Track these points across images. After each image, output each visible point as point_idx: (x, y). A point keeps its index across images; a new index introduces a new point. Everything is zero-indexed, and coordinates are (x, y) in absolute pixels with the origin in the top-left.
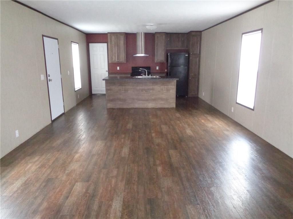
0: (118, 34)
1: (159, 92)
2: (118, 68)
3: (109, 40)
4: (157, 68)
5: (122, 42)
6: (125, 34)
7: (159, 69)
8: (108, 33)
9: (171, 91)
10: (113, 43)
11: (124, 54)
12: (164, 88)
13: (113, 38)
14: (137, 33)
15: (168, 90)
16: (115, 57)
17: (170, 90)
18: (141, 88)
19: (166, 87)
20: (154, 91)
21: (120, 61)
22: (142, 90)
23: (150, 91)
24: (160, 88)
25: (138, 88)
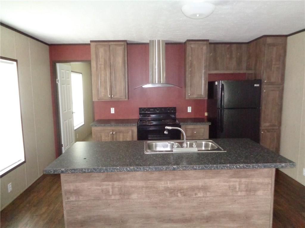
0: (112, 43)
1: (224, 195)
2: (113, 111)
3: (93, 56)
4: (189, 110)
5: (119, 60)
6: (126, 43)
7: (192, 111)
8: (91, 41)
9: (260, 193)
10: (101, 61)
11: (123, 84)
12: (240, 184)
13: (101, 51)
14: (150, 41)
15: (250, 190)
16: (106, 88)
17: (255, 190)
18: (170, 185)
19: (243, 180)
20: (208, 194)
21: (116, 97)
22: (173, 192)
23: (196, 194)
24: (227, 184)
25: (162, 185)
